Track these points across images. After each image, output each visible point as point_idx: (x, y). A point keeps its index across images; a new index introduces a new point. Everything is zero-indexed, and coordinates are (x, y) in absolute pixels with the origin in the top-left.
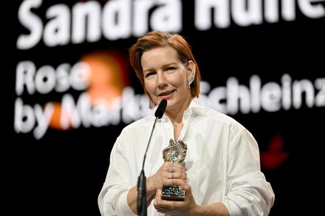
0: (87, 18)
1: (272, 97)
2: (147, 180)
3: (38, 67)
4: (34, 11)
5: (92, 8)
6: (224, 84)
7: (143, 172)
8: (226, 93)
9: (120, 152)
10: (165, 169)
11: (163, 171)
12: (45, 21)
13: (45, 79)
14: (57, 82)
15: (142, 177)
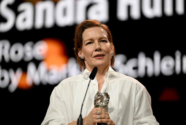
0: (45, 12)
1: (168, 66)
2: (84, 120)
3: (12, 44)
4: (9, 6)
5: (48, 5)
6: (136, 56)
7: (81, 115)
8: (137, 63)
9: (58, 97)
10: (94, 113)
11: (93, 114)
12: (17, 13)
13: (17, 52)
14: (25, 55)
15: (80, 119)
